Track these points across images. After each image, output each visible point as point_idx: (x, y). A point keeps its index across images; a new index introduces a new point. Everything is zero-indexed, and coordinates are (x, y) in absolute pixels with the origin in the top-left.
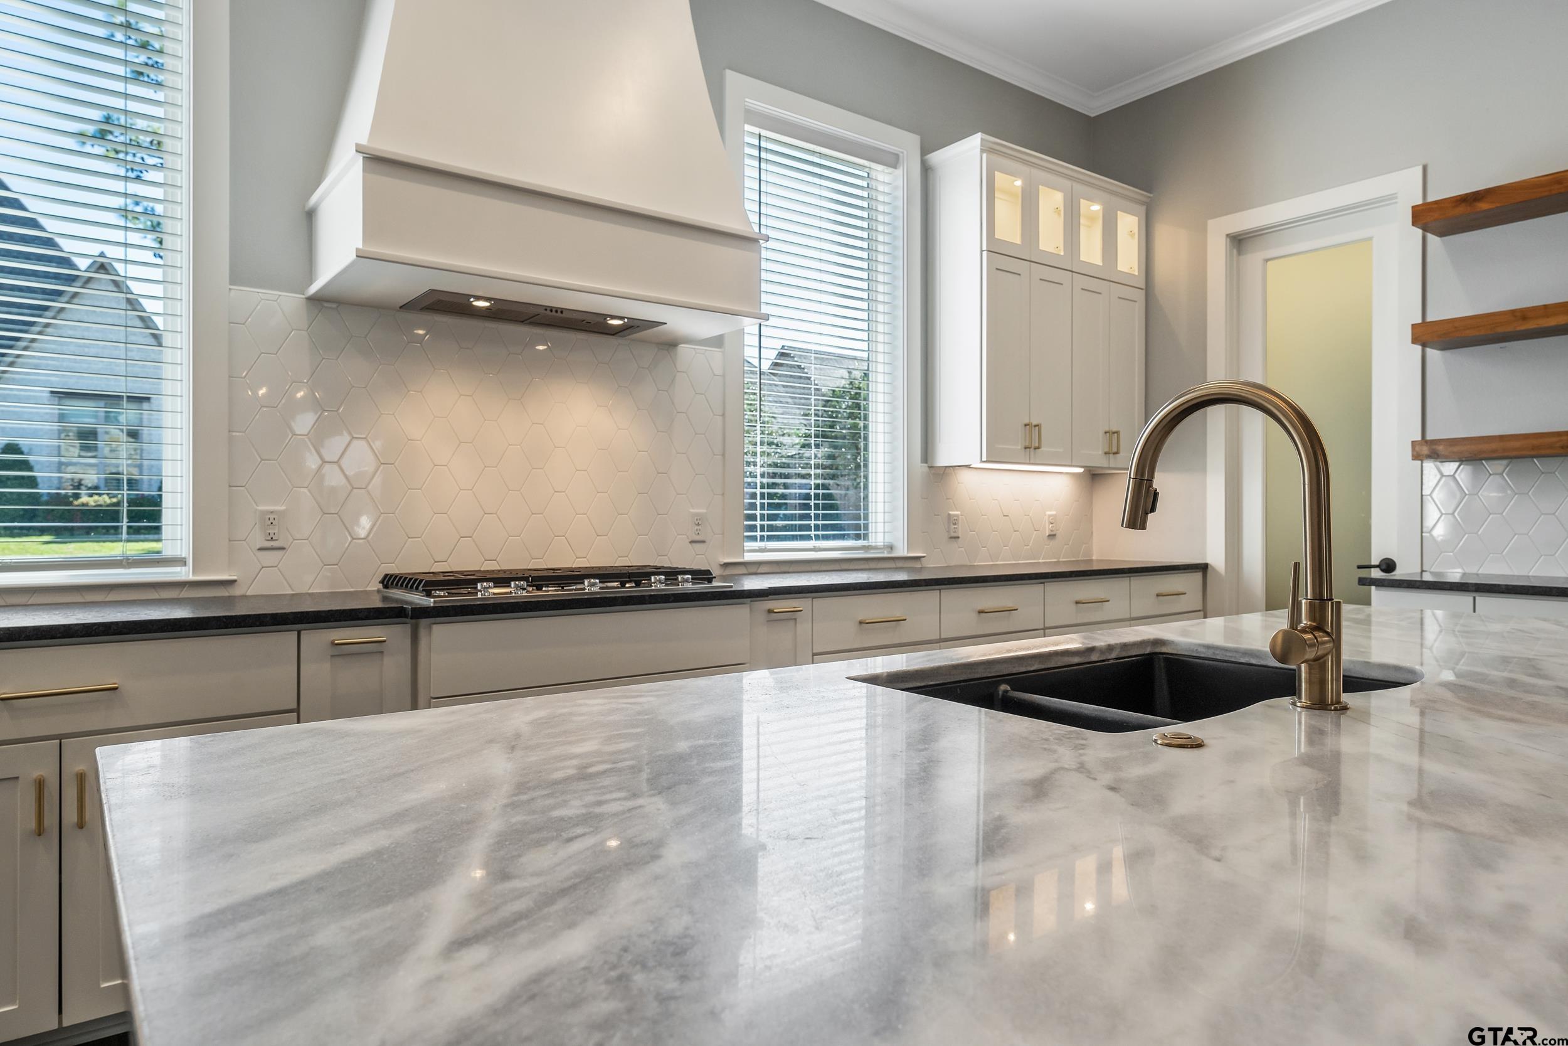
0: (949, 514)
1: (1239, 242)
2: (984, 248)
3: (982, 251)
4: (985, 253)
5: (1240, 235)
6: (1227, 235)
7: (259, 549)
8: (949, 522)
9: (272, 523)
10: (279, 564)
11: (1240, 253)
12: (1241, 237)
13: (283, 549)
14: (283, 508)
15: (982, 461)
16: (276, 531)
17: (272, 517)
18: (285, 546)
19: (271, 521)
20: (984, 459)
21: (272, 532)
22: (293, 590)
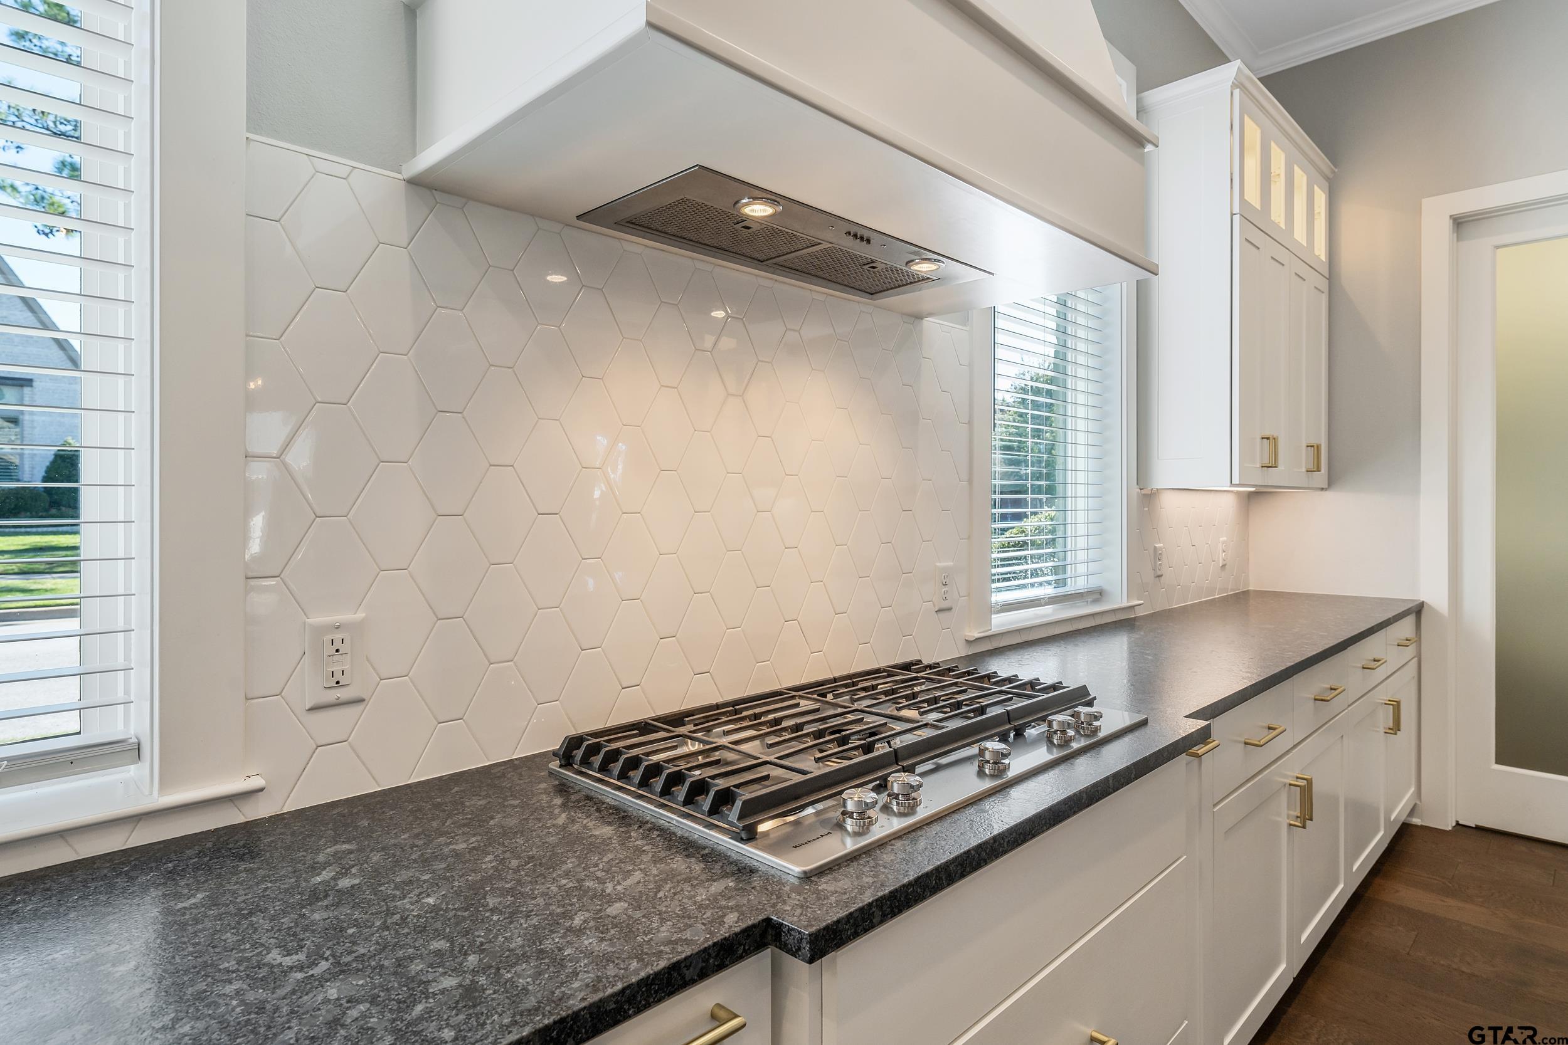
0: (1155, 547)
1: (1460, 223)
2: (1236, 210)
3: (1232, 215)
4: (1237, 218)
5: (1460, 218)
6: (1451, 216)
7: (310, 710)
8: (1155, 558)
9: (337, 651)
10: (349, 737)
11: (1459, 238)
12: (1460, 221)
13: (361, 701)
14: (360, 615)
15: (1232, 485)
16: (346, 667)
17: (337, 637)
18: (364, 697)
19: (335, 647)
20: (1236, 481)
21: (337, 669)
22: (379, 786)
